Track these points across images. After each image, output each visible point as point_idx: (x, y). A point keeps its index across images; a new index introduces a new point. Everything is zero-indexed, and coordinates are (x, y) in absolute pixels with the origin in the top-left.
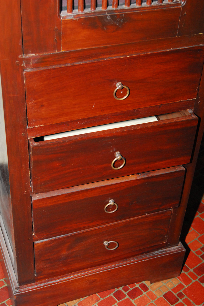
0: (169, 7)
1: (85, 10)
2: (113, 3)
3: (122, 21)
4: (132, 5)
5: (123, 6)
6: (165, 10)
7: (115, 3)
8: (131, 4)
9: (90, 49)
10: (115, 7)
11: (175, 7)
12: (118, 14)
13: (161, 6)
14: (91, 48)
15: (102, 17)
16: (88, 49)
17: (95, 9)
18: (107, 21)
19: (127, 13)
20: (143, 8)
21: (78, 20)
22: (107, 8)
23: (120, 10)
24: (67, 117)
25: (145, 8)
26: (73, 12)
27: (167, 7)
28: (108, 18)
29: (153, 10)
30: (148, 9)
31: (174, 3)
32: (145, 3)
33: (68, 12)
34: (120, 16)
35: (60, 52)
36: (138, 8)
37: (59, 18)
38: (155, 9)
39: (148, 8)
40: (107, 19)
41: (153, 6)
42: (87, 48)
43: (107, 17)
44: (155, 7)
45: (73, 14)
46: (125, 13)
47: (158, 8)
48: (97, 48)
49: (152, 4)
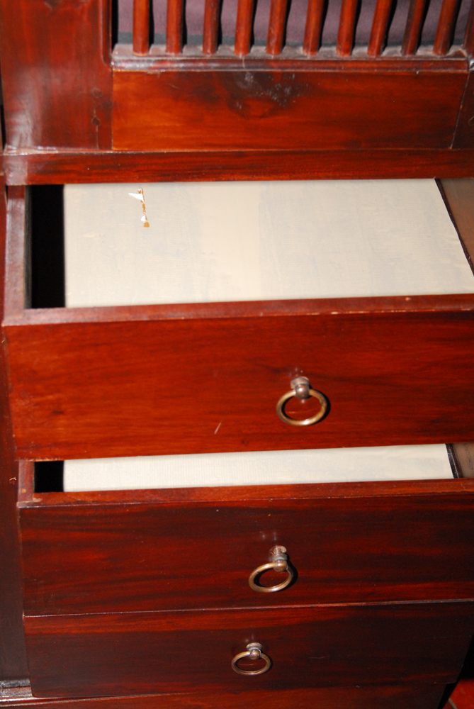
0: (430, 68)
1: (185, 49)
2: (269, 38)
3: (288, 91)
4: (323, 49)
5: (297, 51)
6: (417, 77)
7: (274, 41)
8: (320, 45)
9: (193, 152)
10: (273, 52)
11: (450, 71)
12: (278, 73)
13: (408, 62)
14: (198, 153)
15: (230, 76)
16: (187, 153)
17: (214, 49)
18: (245, 87)
19: (303, 70)
20: (353, 62)
21: (159, 76)
22: (247, 50)
23: (286, 61)
24: (134, 448)
25: (360, 65)
26: (151, 52)
27: (426, 68)
28: (246, 78)
29: (382, 71)
30: (368, 69)
31: (448, 57)
32: (365, 50)
33: (135, 50)
34: (284, 78)
35: (108, 152)
36: (337, 62)
37: (106, 65)
38: (388, 68)
39: (368, 65)
40: (246, 83)
41: (383, 61)
42: (186, 150)
43: (244, 77)
44: (392, 62)
45: (150, 56)
46: (298, 70)
47: (397, 69)
48: (214, 153)
49: (385, 53)
